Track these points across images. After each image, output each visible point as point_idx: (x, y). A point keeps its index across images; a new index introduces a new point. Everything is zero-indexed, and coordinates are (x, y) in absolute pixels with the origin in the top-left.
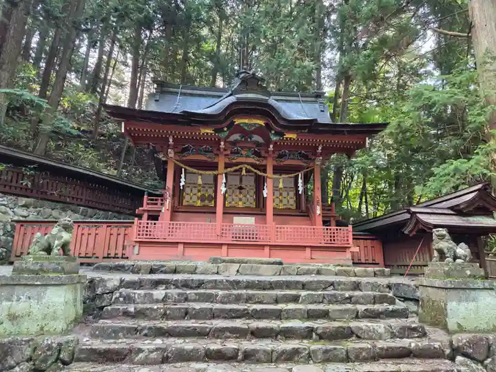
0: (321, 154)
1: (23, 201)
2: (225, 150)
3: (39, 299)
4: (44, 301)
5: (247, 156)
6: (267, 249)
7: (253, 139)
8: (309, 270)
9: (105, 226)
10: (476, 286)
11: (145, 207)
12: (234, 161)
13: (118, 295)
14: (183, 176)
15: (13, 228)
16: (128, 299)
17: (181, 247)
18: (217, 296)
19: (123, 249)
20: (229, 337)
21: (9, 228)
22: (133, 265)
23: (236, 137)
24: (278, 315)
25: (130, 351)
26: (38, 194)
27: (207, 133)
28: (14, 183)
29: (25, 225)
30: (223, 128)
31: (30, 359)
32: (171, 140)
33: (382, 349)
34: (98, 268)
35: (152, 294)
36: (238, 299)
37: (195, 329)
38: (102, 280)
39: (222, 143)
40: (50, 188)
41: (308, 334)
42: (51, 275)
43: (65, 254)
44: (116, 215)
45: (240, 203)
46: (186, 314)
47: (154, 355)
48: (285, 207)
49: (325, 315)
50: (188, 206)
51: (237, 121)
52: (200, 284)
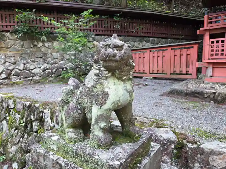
9: (169, 49)
11: (206, 27)
19: (187, 67)
22: (215, 93)
40: (131, 27)
44: (173, 40)
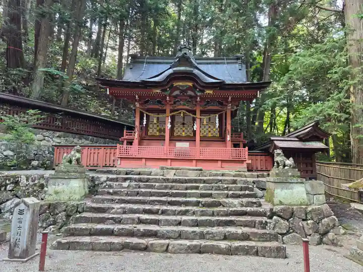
0: (231, 102)
1: (58, 134)
2: (170, 101)
3: (68, 184)
4: (70, 185)
5: (184, 105)
6: (194, 162)
7: (188, 93)
8: (217, 174)
10: (293, 181)
11: (125, 137)
12: (176, 108)
13: (105, 184)
14: (145, 118)
15: (53, 150)
16: (110, 187)
17: (144, 160)
18: (155, 185)
19: (113, 162)
20: (157, 205)
21: (51, 149)
22: (116, 170)
23: (177, 93)
24: (185, 195)
25: (109, 208)
26: (65, 129)
27: (157, 92)
28: (51, 124)
29: (60, 147)
30: (166, 89)
31: (65, 211)
32: (137, 97)
33: (231, 211)
34: (98, 172)
35: (122, 185)
36: (166, 187)
37: (140, 200)
38: (98, 178)
39: (168, 98)
40: (71, 125)
41: (197, 204)
42: (72, 174)
43: (78, 163)
45: (184, 133)
46: (138, 194)
47: (119, 210)
48: (212, 136)
49: (210, 195)
50: (152, 135)
51: (175, 84)
52: (148, 180)
